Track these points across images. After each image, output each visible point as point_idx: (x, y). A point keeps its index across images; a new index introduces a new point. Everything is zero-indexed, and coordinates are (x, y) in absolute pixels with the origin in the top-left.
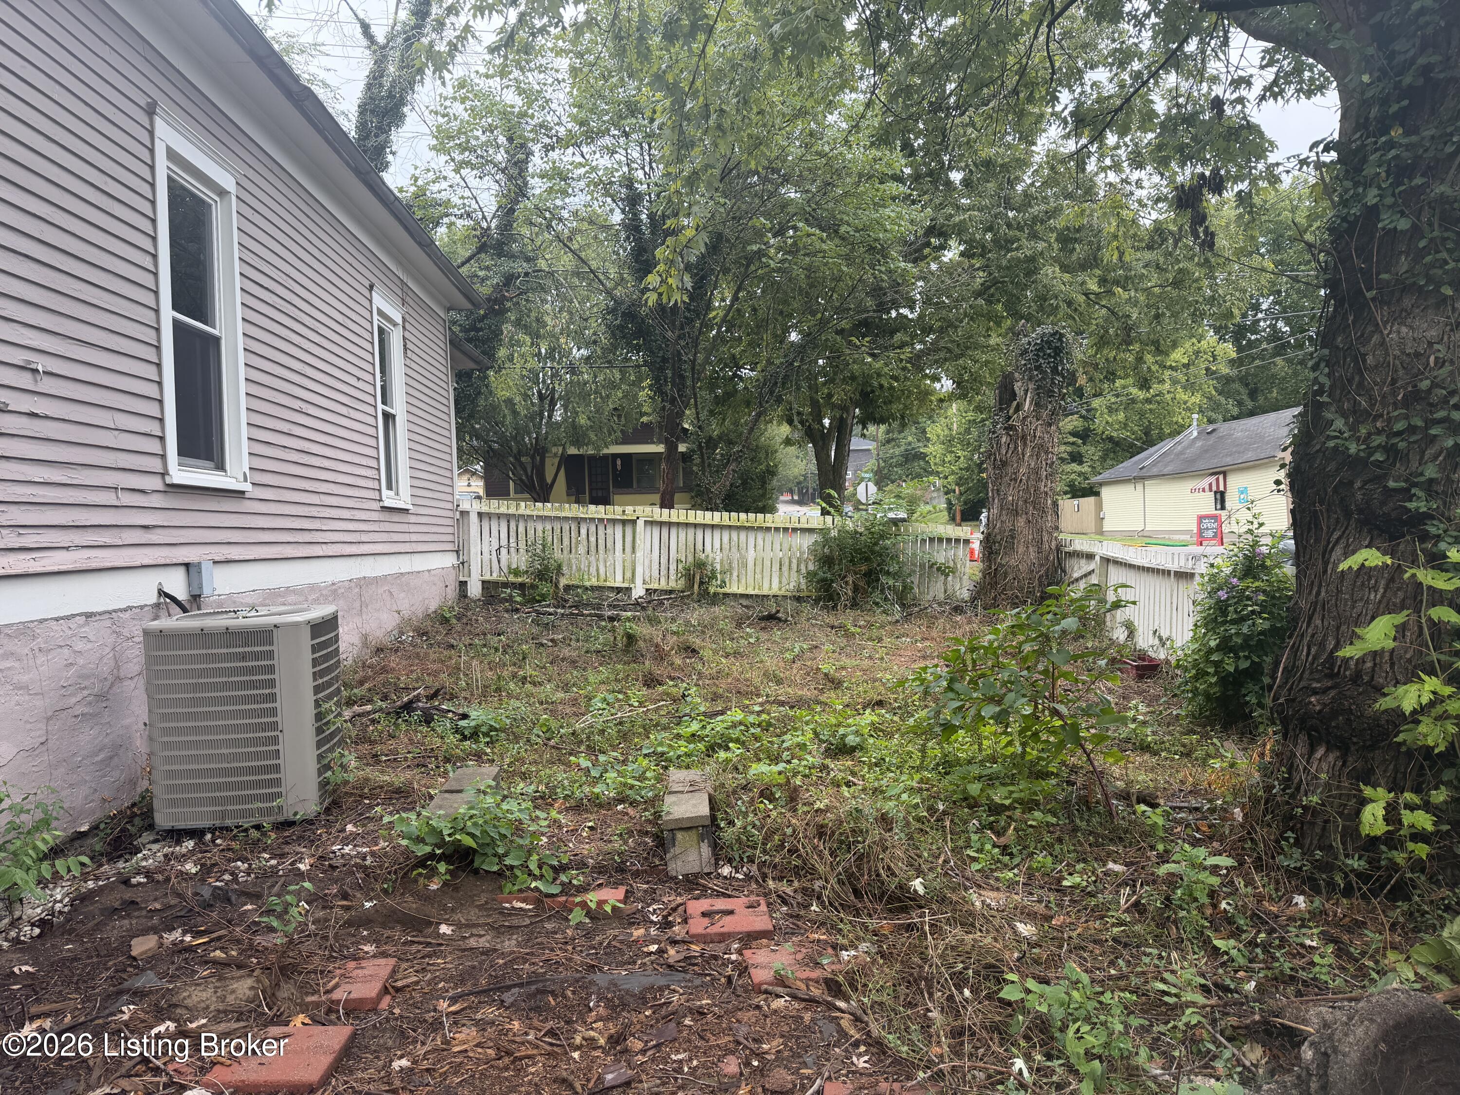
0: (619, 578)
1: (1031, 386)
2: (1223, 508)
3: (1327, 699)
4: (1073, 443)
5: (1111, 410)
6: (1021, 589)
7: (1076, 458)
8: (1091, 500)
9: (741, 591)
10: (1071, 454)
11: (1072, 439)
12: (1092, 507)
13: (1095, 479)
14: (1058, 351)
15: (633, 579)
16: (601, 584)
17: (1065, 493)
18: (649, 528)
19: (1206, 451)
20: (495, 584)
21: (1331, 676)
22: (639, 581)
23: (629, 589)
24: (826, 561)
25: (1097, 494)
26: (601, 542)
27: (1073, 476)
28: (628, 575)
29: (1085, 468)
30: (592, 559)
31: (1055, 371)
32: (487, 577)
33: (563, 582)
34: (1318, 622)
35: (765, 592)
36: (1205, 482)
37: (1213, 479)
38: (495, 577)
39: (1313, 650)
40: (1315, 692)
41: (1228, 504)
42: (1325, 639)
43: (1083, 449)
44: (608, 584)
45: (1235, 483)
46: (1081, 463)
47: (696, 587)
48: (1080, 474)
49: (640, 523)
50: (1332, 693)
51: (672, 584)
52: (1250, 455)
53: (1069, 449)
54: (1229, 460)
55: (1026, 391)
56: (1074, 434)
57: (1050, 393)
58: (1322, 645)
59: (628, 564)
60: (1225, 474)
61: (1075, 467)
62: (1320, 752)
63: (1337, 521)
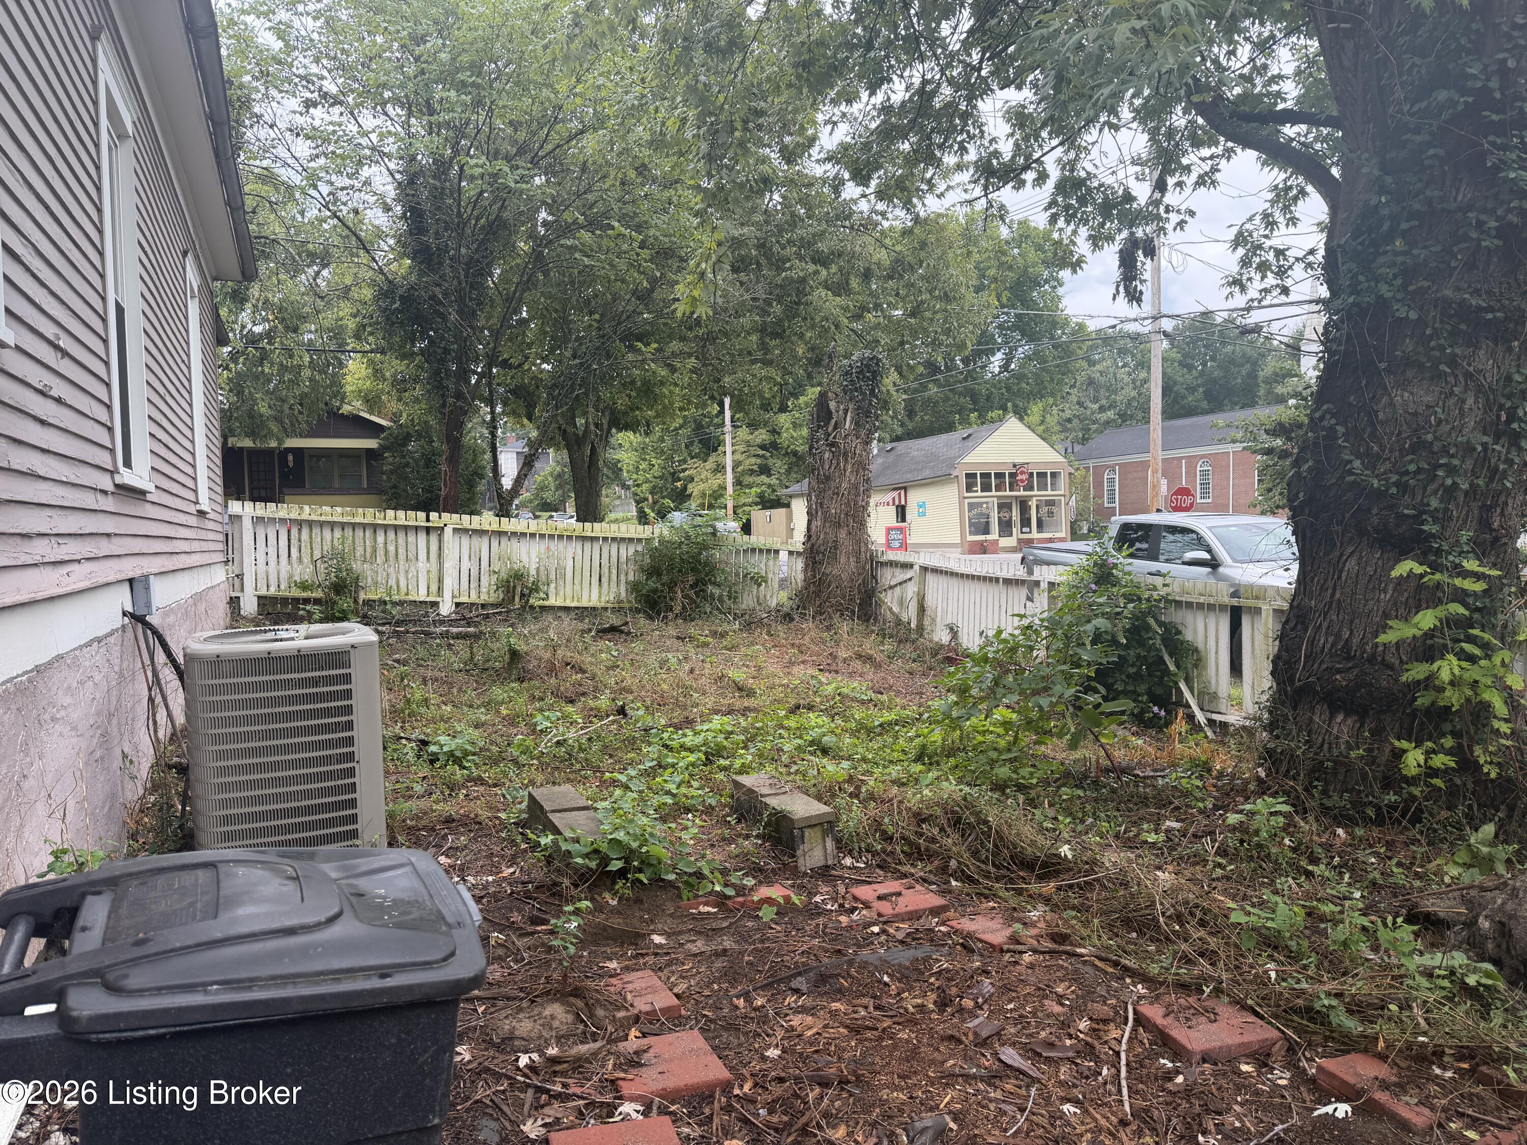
0: (423, 591)
1: (851, 406)
2: (903, 520)
3: (1351, 676)
4: (763, 456)
5: (795, 426)
6: (843, 597)
7: (765, 470)
8: (782, 511)
9: (559, 603)
10: (760, 466)
11: (761, 452)
12: (784, 519)
13: (781, 492)
14: (875, 374)
15: (440, 590)
16: (403, 598)
17: (756, 504)
18: (457, 537)
19: (888, 468)
20: (273, 600)
21: (1349, 658)
22: (447, 595)
23: (435, 604)
24: (653, 571)
25: (788, 506)
26: (401, 551)
27: (764, 488)
28: (434, 588)
29: (774, 481)
30: (391, 570)
31: (872, 391)
32: (263, 592)
33: (362, 596)
34: (1334, 617)
35: (585, 603)
36: (889, 497)
37: (895, 494)
38: (273, 591)
39: (1331, 639)
40: (1339, 671)
41: (908, 517)
42: (1340, 631)
43: (770, 462)
44: (411, 598)
45: (915, 498)
46: (769, 475)
47: (517, 599)
48: (769, 486)
49: (448, 531)
50: (1356, 671)
51: (484, 598)
52: (927, 473)
53: (759, 461)
54: (909, 477)
55: (846, 411)
56: (763, 447)
57: (867, 414)
58: (1338, 636)
59: (434, 576)
60: (905, 489)
61: (763, 478)
62: (1340, 718)
63: (1352, 539)
